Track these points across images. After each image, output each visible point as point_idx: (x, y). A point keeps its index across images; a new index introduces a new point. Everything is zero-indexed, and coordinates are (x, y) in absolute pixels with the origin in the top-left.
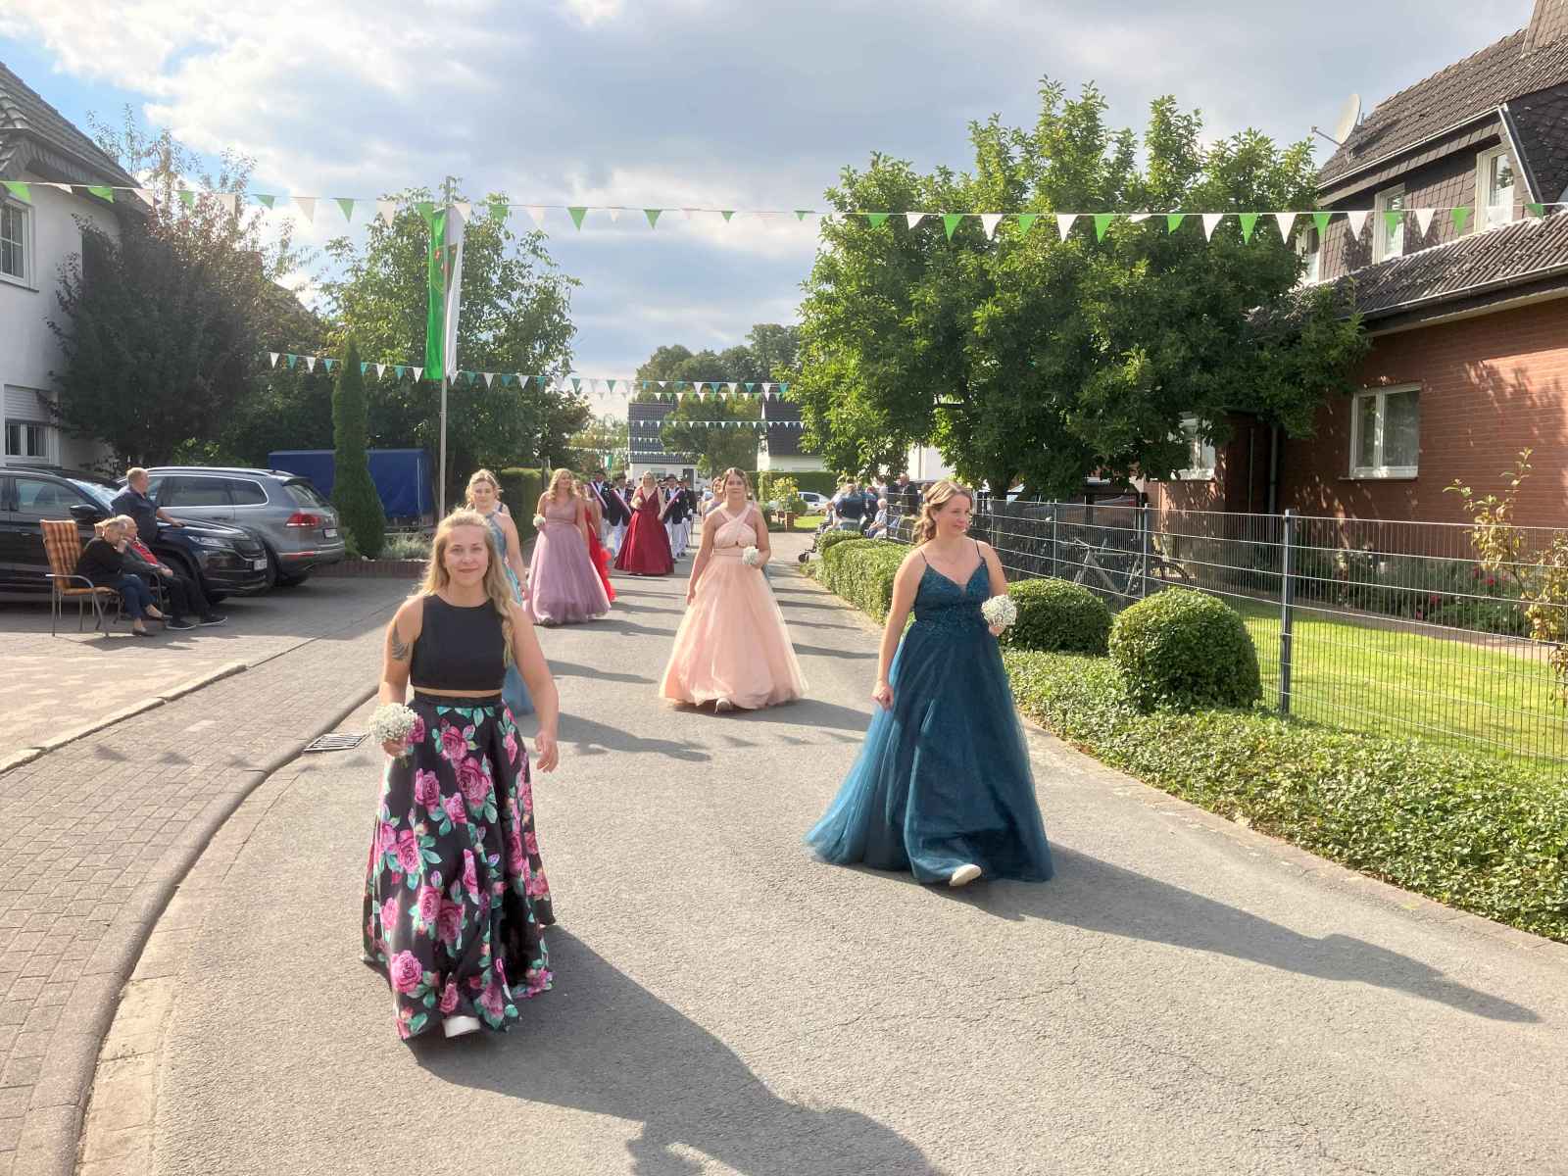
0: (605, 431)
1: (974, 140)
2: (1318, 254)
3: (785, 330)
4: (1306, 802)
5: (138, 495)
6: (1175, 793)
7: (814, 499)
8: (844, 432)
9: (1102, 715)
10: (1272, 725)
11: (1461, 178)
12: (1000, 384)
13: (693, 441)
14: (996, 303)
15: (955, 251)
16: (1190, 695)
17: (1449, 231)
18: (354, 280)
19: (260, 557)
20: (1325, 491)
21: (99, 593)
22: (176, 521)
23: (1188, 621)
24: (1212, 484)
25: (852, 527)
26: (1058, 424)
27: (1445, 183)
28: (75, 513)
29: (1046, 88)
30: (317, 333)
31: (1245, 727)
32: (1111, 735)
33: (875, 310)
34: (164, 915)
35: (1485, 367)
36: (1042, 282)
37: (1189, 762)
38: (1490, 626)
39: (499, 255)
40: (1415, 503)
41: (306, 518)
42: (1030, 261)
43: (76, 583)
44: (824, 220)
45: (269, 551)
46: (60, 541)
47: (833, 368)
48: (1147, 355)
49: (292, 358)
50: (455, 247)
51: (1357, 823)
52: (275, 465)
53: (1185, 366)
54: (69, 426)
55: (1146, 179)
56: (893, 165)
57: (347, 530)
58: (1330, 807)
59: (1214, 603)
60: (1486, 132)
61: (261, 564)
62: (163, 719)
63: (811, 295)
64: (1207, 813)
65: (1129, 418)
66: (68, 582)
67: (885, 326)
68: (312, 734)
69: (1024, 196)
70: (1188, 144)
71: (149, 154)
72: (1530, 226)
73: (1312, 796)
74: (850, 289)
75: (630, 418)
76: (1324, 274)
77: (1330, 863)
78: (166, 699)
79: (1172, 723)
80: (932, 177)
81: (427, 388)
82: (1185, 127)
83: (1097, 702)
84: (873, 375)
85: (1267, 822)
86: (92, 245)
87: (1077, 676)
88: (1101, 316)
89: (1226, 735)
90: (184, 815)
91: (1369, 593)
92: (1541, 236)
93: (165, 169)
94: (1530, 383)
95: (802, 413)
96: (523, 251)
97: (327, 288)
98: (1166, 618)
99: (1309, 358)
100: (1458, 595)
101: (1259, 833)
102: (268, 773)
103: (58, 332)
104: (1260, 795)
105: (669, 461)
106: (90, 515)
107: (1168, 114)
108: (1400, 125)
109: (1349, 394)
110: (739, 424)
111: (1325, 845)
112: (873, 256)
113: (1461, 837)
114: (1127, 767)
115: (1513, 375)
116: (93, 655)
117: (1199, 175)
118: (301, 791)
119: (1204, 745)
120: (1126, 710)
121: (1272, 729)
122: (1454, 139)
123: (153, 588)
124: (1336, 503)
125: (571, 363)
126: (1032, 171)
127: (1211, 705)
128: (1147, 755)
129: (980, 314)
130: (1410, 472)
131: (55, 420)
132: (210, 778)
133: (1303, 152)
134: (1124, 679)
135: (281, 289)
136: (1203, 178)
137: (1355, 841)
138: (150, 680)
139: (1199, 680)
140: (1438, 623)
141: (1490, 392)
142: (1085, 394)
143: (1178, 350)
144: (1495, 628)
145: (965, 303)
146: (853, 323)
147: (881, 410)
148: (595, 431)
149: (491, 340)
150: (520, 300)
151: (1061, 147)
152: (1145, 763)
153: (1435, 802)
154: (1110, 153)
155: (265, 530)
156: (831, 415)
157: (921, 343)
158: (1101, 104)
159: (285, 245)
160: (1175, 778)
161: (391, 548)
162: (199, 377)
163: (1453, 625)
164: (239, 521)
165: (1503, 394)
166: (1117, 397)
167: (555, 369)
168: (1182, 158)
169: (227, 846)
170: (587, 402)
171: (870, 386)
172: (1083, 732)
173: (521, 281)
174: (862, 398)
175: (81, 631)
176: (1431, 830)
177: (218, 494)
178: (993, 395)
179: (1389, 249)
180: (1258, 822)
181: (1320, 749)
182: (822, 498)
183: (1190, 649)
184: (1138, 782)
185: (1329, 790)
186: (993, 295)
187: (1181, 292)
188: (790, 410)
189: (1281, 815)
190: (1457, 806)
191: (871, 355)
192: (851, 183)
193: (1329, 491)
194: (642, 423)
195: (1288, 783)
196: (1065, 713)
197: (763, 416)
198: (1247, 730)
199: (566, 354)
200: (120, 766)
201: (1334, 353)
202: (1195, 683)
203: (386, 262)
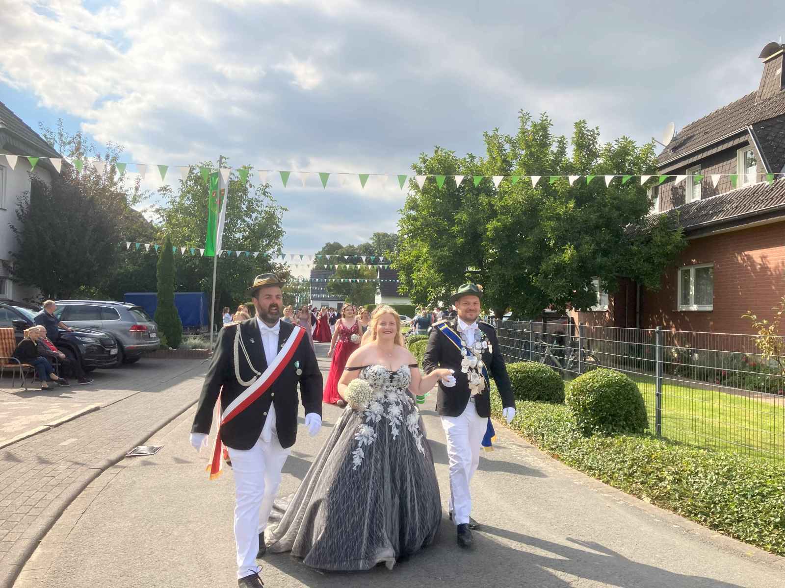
0: (298, 284)
1: (485, 141)
2: (658, 199)
3: (390, 236)
4: (682, 489)
5: (49, 315)
6: (607, 482)
7: (404, 318)
8: (420, 285)
9: (564, 437)
10: (658, 444)
11: (729, 162)
12: (499, 261)
13: (343, 289)
14: (498, 221)
15: (477, 195)
16: (611, 426)
17: (724, 188)
18: (172, 207)
19: (114, 348)
20: (665, 316)
21: (23, 367)
22: (69, 329)
23: (609, 386)
24: (607, 313)
25: (423, 333)
26: (530, 282)
27: (721, 164)
28: (16, 324)
29: (522, 115)
30: (151, 233)
31: (642, 445)
32: (569, 449)
33: (436, 224)
34: (30, 559)
35: (746, 255)
36: (521, 211)
37: (614, 465)
38: (755, 387)
39: (246, 195)
40: (712, 323)
41: (140, 328)
42: (515, 200)
43: (12, 362)
44: (411, 179)
45: (119, 344)
46: (4, 339)
47: (415, 253)
48: (574, 248)
49: (138, 245)
50: (224, 190)
51: (713, 502)
52: (124, 300)
53: (595, 253)
54: (18, 279)
55: (571, 160)
56: (445, 153)
57: (161, 334)
58: (696, 492)
59: (622, 376)
60: (742, 139)
61: (114, 351)
62: (49, 438)
63: (404, 216)
64: (625, 494)
65: (566, 279)
66: (8, 362)
67: (441, 232)
68: (131, 446)
69: (511, 168)
70: (593, 144)
71: (69, 143)
72: (766, 186)
73: (685, 486)
74: (425, 213)
75: (311, 277)
76: (661, 208)
77: (700, 526)
78: (51, 426)
79: (603, 442)
80: (465, 159)
81: (206, 261)
82: (591, 136)
83: (560, 430)
84: (435, 256)
85: (660, 500)
86: (36, 186)
87: (549, 415)
88: (552, 228)
89: (633, 449)
90: (50, 496)
91: (691, 370)
92: (772, 190)
93: (78, 151)
94: (769, 263)
95: (399, 275)
96: (258, 193)
97: (158, 211)
98: (597, 384)
99: (657, 250)
100: (737, 371)
101: (657, 507)
102: (103, 470)
103: (15, 230)
104: (656, 484)
105: (331, 299)
106: (23, 325)
107: (583, 129)
108: (695, 138)
109: (677, 268)
110: (366, 281)
111: (696, 515)
112: (435, 197)
113: (774, 512)
114: (579, 467)
115: (760, 259)
116: (17, 401)
117: (598, 159)
118: (120, 481)
119: (622, 455)
120: (577, 435)
121: (658, 446)
122: (725, 143)
123: (54, 364)
124: (671, 323)
125: (282, 249)
126: (515, 156)
127: (622, 432)
128: (590, 460)
129: (490, 226)
130: (709, 308)
131: (11, 276)
132: (69, 473)
133: (650, 148)
134: (575, 417)
135: (135, 211)
136: (600, 161)
137: (713, 513)
138: (45, 415)
139: (615, 418)
140: (728, 385)
141: (749, 268)
142: (543, 267)
143: (590, 245)
144: (757, 388)
145: (482, 220)
146: (425, 230)
147: (439, 273)
148: (294, 284)
149: (241, 237)
150: (256, 218)
151: (530, 144)
152: (589, 465)
153: (757, 491)
154: (554, 148)
155: (118, 333)
156: (414, 276)
157: (460, 240)
158: (549, 124)
159: (137, 189)
160: (607, 473)
161: (185, 343)
162: (88, 254)
163: (736, 387)
164: (104, 328)
165: (756, 269)
166: (560, 269)
167: (274, 252)
168: (590, 151)
169: (72, 515)
170: (289, 269)
171: (434, 261)
172: (554, 447)
173: (257, 208)
174: (429, 267)
175: (13, 387)
176: (756, 507)
177: (94, 315)
178: (497, 267)
179: (694, 196)
180: (655, 499)
181: (687, 459)
182: (408, 318)
183: (611, 401)
184: (586, 475)
185: (694, 482)
186: (496, 217)
187: (592, 216)
188: (393, 274)
189: (668, 496)
190: (769, 493)
191: (434, 246)
192: (425, 161)
193: (667, 317)
194: (317, 280)
195: (671, 478)
196: (543, 435)
197: (378, 277)
198: (644, 446)
199: (279, 245)
200: (19, 466)
201: (669, 247)
202: (613, 420)
203: (188, 198)
